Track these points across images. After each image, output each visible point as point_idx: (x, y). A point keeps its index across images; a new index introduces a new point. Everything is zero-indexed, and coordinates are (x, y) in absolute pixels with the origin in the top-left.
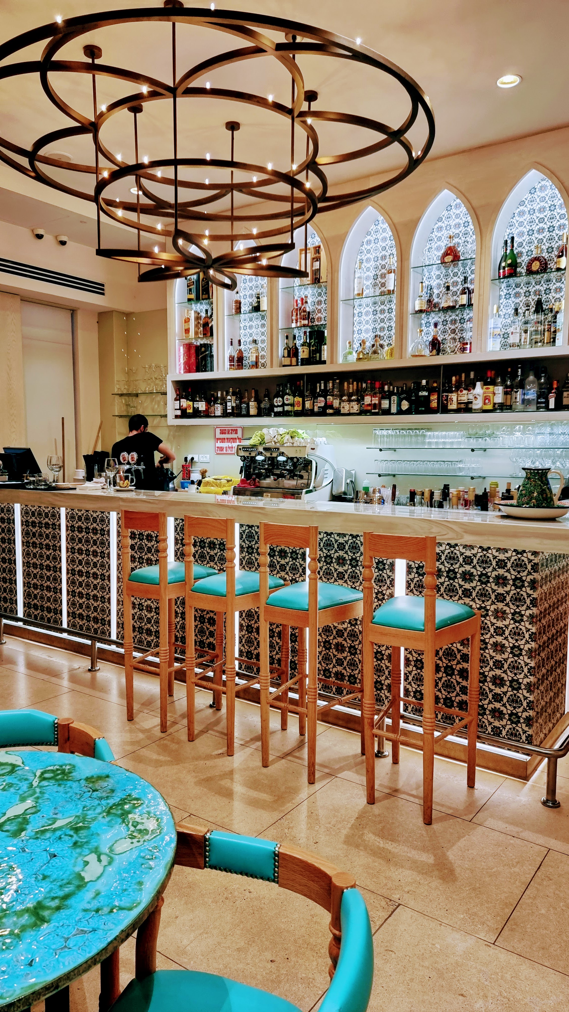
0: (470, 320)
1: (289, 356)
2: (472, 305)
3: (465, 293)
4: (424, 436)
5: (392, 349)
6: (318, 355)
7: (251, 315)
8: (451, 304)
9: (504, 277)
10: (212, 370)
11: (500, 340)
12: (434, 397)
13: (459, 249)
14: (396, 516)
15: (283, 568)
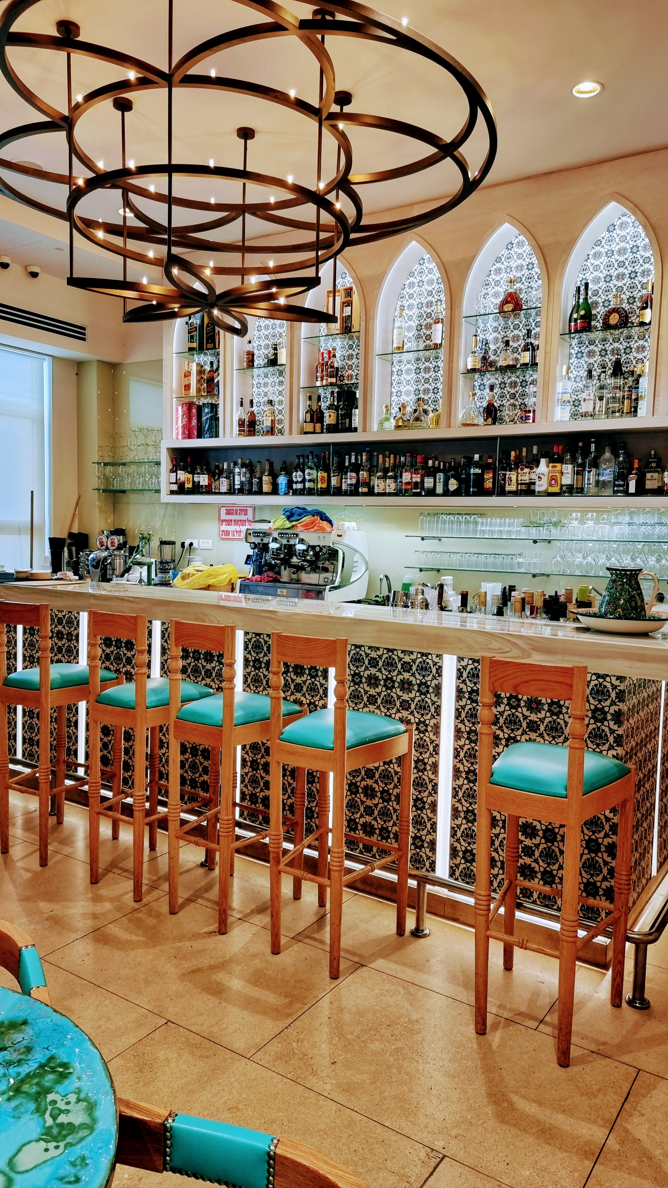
0: (534, 382)
1: (312, 421)
2: (537, 364)
3: (528, 350)
4: (476, 523)
5: (439, 416)
6: (347, 420)
7: (266, 370)
8: (511, 363)
9: (576, 331)
10: (217, 436)
11: (569, 408)
12: (488, 476)
13: (521, 296)
14: (443, 625)
15: (298, 688)
